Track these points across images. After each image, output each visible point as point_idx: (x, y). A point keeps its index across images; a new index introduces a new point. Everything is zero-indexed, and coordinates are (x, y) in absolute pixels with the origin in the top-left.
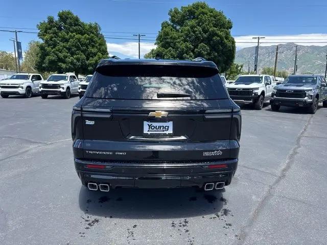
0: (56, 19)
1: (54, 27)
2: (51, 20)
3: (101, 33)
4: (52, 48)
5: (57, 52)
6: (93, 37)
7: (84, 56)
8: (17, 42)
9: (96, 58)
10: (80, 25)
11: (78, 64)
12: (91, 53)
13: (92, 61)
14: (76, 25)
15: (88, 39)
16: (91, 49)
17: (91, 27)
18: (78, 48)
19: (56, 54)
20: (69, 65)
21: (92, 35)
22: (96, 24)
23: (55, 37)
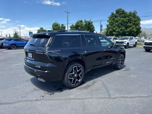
0: (115, 13)
1: (114, 16)
2: (113, 14)
3: (137, 15)
4: (111, 26)
5: (113, 27)
6: (131, 18)
7: (124, 28)
8: (101, 25)
9: (131, 28)
10: (125, 14)
11: (121, 32)
12: (129, 26)
13: (128, 30)
14: (123, 14)
15: (128, 19)
16: (129, 24)
17: (131, 13)
18: (122, 25)
19: (112, 28)
20: (117, 33)
21: (130, 17)
22: (135, 11)
23: (113, 21)
